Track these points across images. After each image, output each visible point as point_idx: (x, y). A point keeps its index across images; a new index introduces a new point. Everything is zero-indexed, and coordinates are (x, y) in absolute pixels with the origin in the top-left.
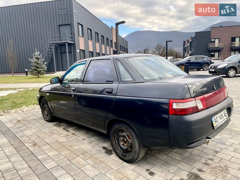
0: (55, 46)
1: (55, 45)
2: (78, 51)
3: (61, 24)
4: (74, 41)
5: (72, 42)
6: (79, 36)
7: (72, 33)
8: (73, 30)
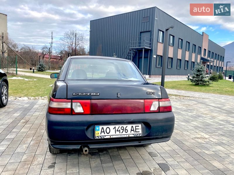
0: (135, 52)
1: (134, 50)
2: (155, 56)
3: (143, 31)
4: (152, 47)
5: (150, 47)
6: (158, 42)
7: (151, 40)
8: (152, 36)
